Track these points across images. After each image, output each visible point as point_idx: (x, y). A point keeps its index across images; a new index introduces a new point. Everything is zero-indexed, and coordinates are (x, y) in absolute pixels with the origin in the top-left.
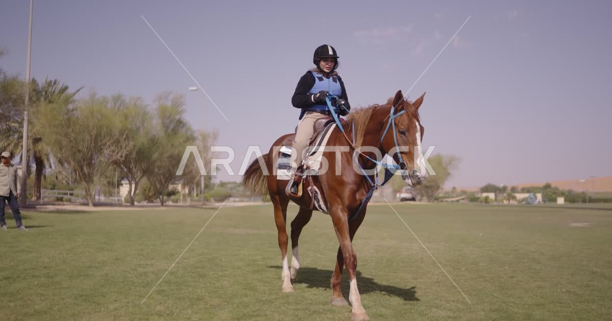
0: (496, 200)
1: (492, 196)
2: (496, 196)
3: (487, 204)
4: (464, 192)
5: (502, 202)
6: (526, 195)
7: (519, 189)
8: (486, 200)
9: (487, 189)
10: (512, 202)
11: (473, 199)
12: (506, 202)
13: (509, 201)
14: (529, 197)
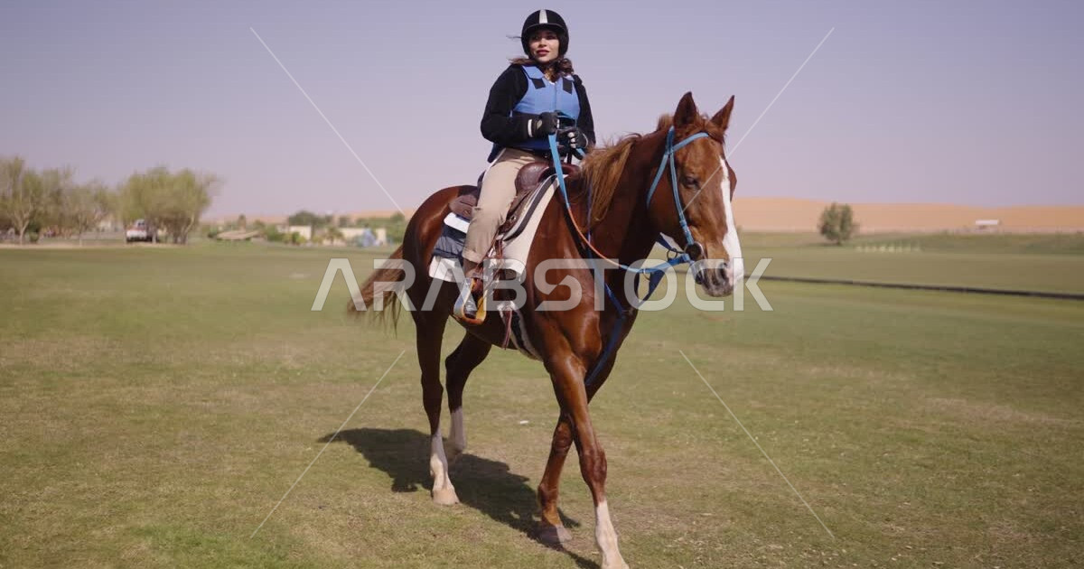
0: (313, 238)
1: (305, 232)
2: (313, 233)
3: (295, 247)
4: (259, 224)
5: (321, 242)
6: (360, 232)
7: (353, 220)
8: (295, 239)
9: (298, 220)
10: (337, 243)
11: (275, 237)
12: (326, 243)
13: (332, 240)
14: (364, 236)
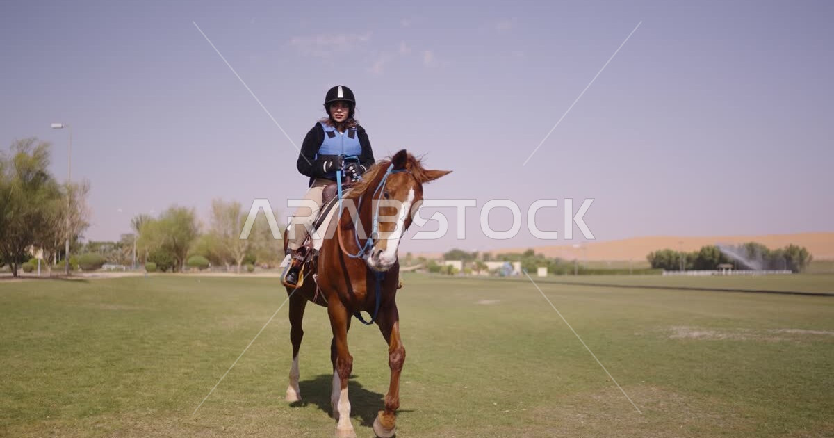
0: (464, 271)
1: (457, 265)
2: (464, 265)
3: (450, 276)
4: (422, 260)
5: (470, 272)
6: (501, 264)
7: (494, 255)
8: (450, 270)
9: (453, 255)
10: (483, 273)
11: (434, 269)
12: (474, 273)
13: (479, 271)
14: (504, 268)
